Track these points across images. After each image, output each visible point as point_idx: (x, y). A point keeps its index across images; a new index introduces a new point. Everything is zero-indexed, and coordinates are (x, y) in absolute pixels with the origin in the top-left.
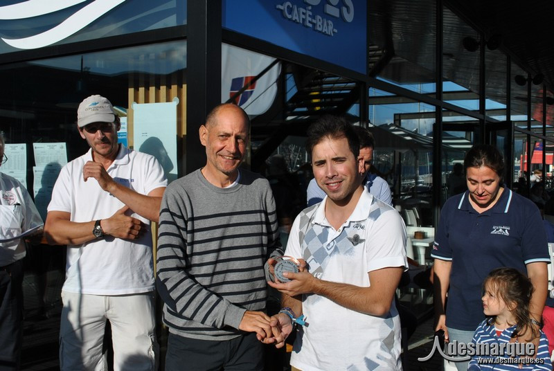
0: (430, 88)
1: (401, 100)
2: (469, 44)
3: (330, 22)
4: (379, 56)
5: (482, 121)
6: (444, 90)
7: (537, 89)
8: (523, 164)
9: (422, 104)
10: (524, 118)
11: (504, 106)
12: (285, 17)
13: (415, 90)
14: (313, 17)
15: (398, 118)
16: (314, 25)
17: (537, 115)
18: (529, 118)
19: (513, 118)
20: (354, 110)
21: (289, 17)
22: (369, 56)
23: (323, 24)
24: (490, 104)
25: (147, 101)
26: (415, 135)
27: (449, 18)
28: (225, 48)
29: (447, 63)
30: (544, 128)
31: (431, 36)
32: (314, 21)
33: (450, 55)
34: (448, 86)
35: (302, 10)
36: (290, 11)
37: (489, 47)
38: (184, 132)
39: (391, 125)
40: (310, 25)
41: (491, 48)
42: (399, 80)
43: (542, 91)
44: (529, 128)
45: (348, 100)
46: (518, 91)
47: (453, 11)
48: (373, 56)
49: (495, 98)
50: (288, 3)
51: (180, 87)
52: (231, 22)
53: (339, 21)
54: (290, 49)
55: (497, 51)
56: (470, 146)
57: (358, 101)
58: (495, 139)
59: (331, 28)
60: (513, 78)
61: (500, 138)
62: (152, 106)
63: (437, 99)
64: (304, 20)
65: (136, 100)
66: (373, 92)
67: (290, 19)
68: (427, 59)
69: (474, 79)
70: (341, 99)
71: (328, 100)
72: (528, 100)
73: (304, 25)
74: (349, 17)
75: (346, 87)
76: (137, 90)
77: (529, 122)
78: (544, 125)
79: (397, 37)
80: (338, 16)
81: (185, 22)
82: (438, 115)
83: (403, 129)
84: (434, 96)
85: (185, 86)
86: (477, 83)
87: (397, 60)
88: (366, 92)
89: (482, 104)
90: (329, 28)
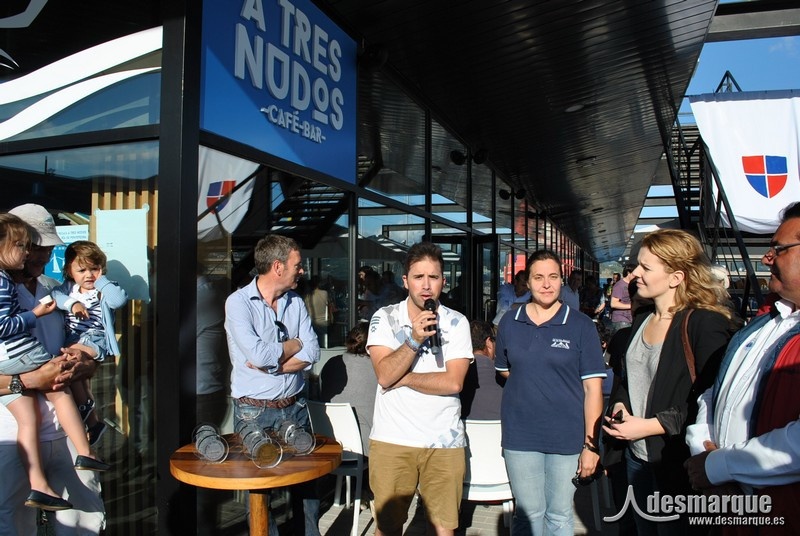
0: (419, 200)
1: (389, 211)
2: (456, 157)
3: (318, 129)
4: (368, 166)
5: (469, 233)
6: (433, 202)
7: (520, 204)
8: (507, 275)
9: (410, 215)
10: (508, 231)
11: (491, 220)
12: (271, 122)
13: (404, 202)
14: (301, 123)
15: (386, 229)
16: (301, 130)
17: (519, 228)
18: (513, 231)
19: (499, 231)
20: (342, 221)
21: (275, 121)
22: (358, 167)
23: (310, 130)
24: (477, 217)
25: (113, 207)
26: (402, 246)
27: (437, 131)
28: (203, 151)
29: (435, 175)
30: (526, 241)
31: (419, 148)
32: (301, 127)
33: (438, 168)
34: (437, 199)
35: (288, 114)
36: (276, 115)
37: (475, 162)
38: (155, 244)
39: (380, 237)
40: (297, 131)
41: (478, 162)
42: (387, 191)
43: (523, 205)
44: (513, 241)
45: (337, 211)
46: (502, 205)
47: (442, 124)
48: (362, 166)
49: (480, 211)
50: (274, 107)
51: (152, 193)
52: (210, 124)
53: (328, 128)
54: (276, 155)
55: (482, 165)
56: (458, 259)
57: (347, 211)
58: (481, 252)
59: (319, 134)
60: (497, 192)
61: (487, 251)
62: (119, 212)
63: (426, 210)
64: (290, 125)
65: (101, 207)
66: (363, 203)
67: (275, 124)
68: (416, 171)
69: (460, 192)
70: (329, 209)
71: (316, 210)
72: (512, 214)
73: (290, 130)
74: (338, 125)
75: (334, 197)
76: (101, 195)
77: (513, 235)
78: (527, 238)
79: (385, 147)
80: (326, 122)
81: (158, 122)
82: (427, 227)
83: (392, 241)
84: (423, 209)
85: (156, 192)
86: (463, 196)
87: (385, 171)
88: (355, 203)
89: (470, 217)
90: (317, 135)
